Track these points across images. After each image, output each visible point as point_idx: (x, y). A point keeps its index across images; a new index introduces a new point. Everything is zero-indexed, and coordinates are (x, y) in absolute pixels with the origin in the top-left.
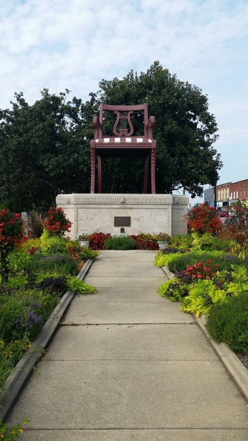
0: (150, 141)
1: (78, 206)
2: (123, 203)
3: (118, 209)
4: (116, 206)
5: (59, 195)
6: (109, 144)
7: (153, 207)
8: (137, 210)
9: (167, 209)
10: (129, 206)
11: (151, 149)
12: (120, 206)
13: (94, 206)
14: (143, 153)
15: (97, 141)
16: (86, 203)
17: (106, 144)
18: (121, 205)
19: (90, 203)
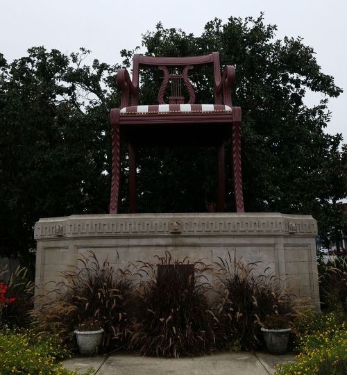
0: (228, 108)
1: (79, 243)
2: (176, 234)
3: (167, 246)
4: (161, 241)
5: (41, 221)
6: (147, 115)
7: (242, 241)
8: (208, 249)
9: (274, 245)
10: (189, 241)
11: (231, 124)
12: (170, 241)
13: (113, 242)
14: (215, 131)
15: (124, 110)
16: (96, 235)
17: (142, 115)
18: (172, 237)
19: (105, 235)
